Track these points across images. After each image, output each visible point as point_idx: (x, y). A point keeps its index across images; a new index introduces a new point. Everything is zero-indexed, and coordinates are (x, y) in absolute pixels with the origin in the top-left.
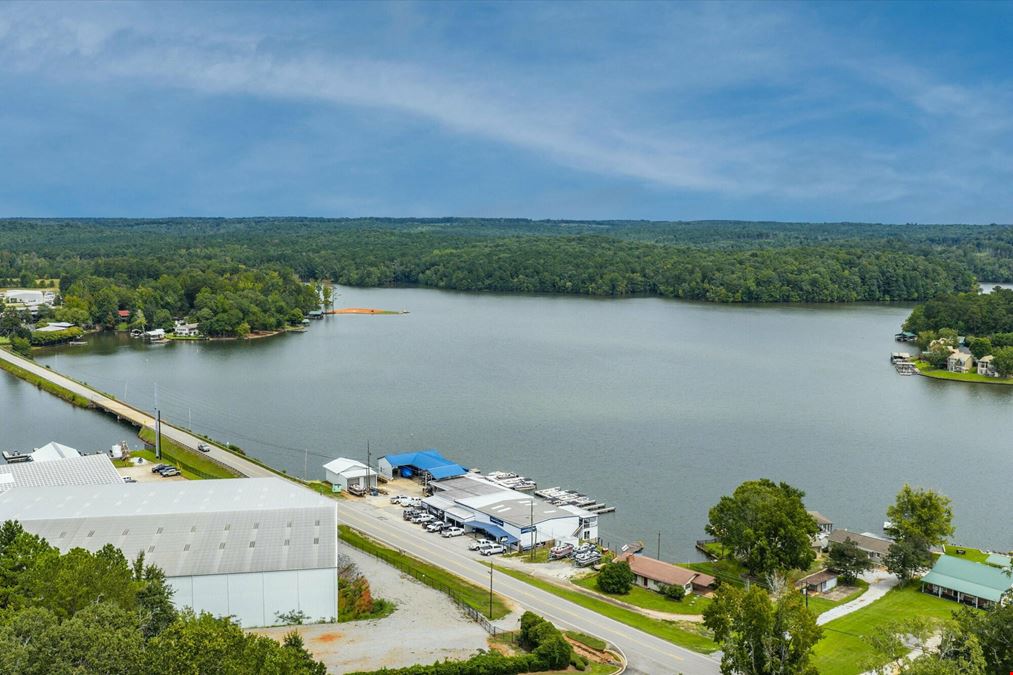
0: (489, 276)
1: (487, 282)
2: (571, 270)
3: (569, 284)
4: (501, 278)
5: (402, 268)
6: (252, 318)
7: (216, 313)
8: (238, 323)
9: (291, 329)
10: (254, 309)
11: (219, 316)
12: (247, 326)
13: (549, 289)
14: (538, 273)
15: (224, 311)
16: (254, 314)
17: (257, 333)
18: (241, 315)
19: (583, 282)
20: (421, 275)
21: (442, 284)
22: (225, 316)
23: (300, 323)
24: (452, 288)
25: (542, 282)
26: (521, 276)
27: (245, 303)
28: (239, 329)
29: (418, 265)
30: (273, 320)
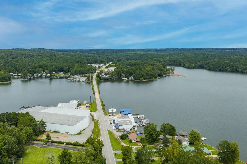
0: (219, 67)
1: (219, 68)
2: (242, 66)
3: (240, 70)
4: (222, 68)
5: (201, 64)
6: (144, 76)
7: (136, 75)
8: (141, 78)
9: (154, 79)
10: (145, 74)
11: (137, 76)
12: (142, 78)
13: (235, 71)
14: (233, 67)
15: (138, 75)
16: (145, 76)
17: (145, 80)
18: (141, 76)
19: (244, 70)
20: (205, 66)
21: (208, 68)
22: (138, 76)
23: (157, 78)
24: (210, 70)
25: (233, 69)
26: (228, 67)
27: (143, 73)
28: (141, 79)
29: (205, 63)
30: (149, 77)
